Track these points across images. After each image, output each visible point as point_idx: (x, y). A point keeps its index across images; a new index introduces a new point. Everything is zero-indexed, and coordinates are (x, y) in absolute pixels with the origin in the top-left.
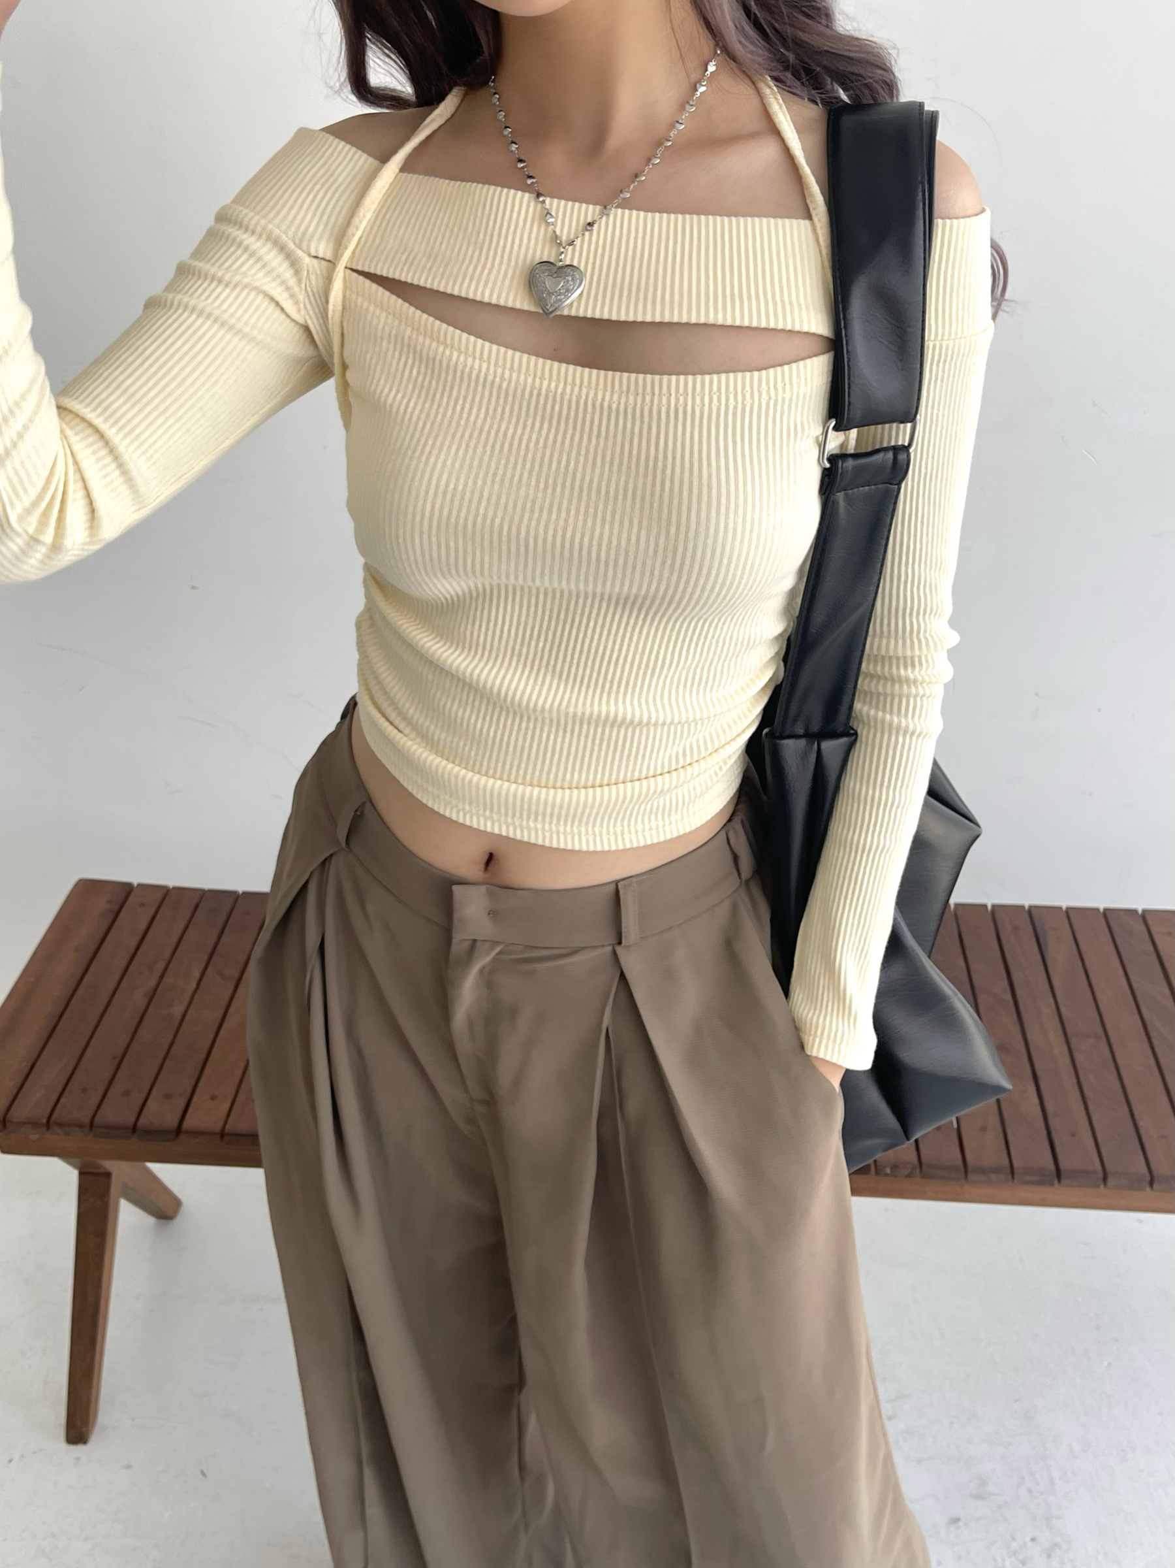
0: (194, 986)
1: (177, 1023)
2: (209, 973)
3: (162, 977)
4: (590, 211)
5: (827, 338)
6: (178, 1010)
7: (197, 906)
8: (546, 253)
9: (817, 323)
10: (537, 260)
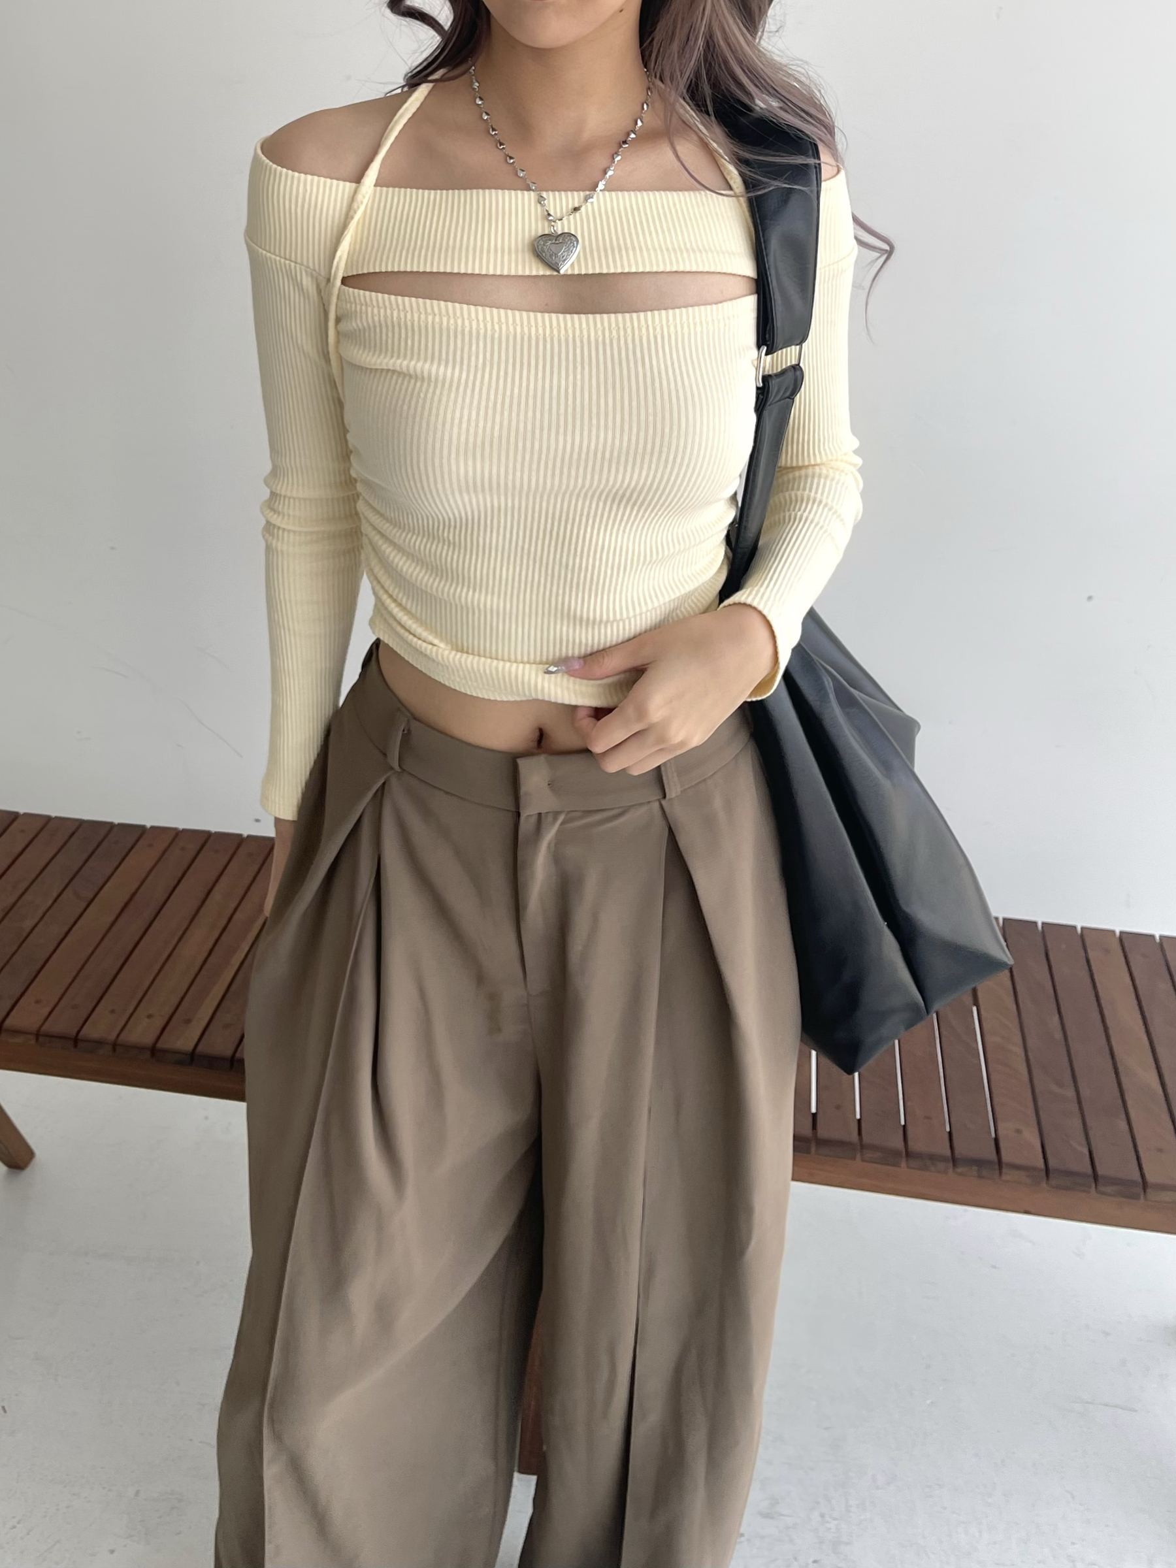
0: (50, 902)
1: (25, 935)
2: (69, 891)
3: (23, 894)
4: (575, 198)
5: (752, 278)
6: (28, 924)
7: (73, 833)
8: (542, 228)
9: (747, 268)
10: (540, 233)
